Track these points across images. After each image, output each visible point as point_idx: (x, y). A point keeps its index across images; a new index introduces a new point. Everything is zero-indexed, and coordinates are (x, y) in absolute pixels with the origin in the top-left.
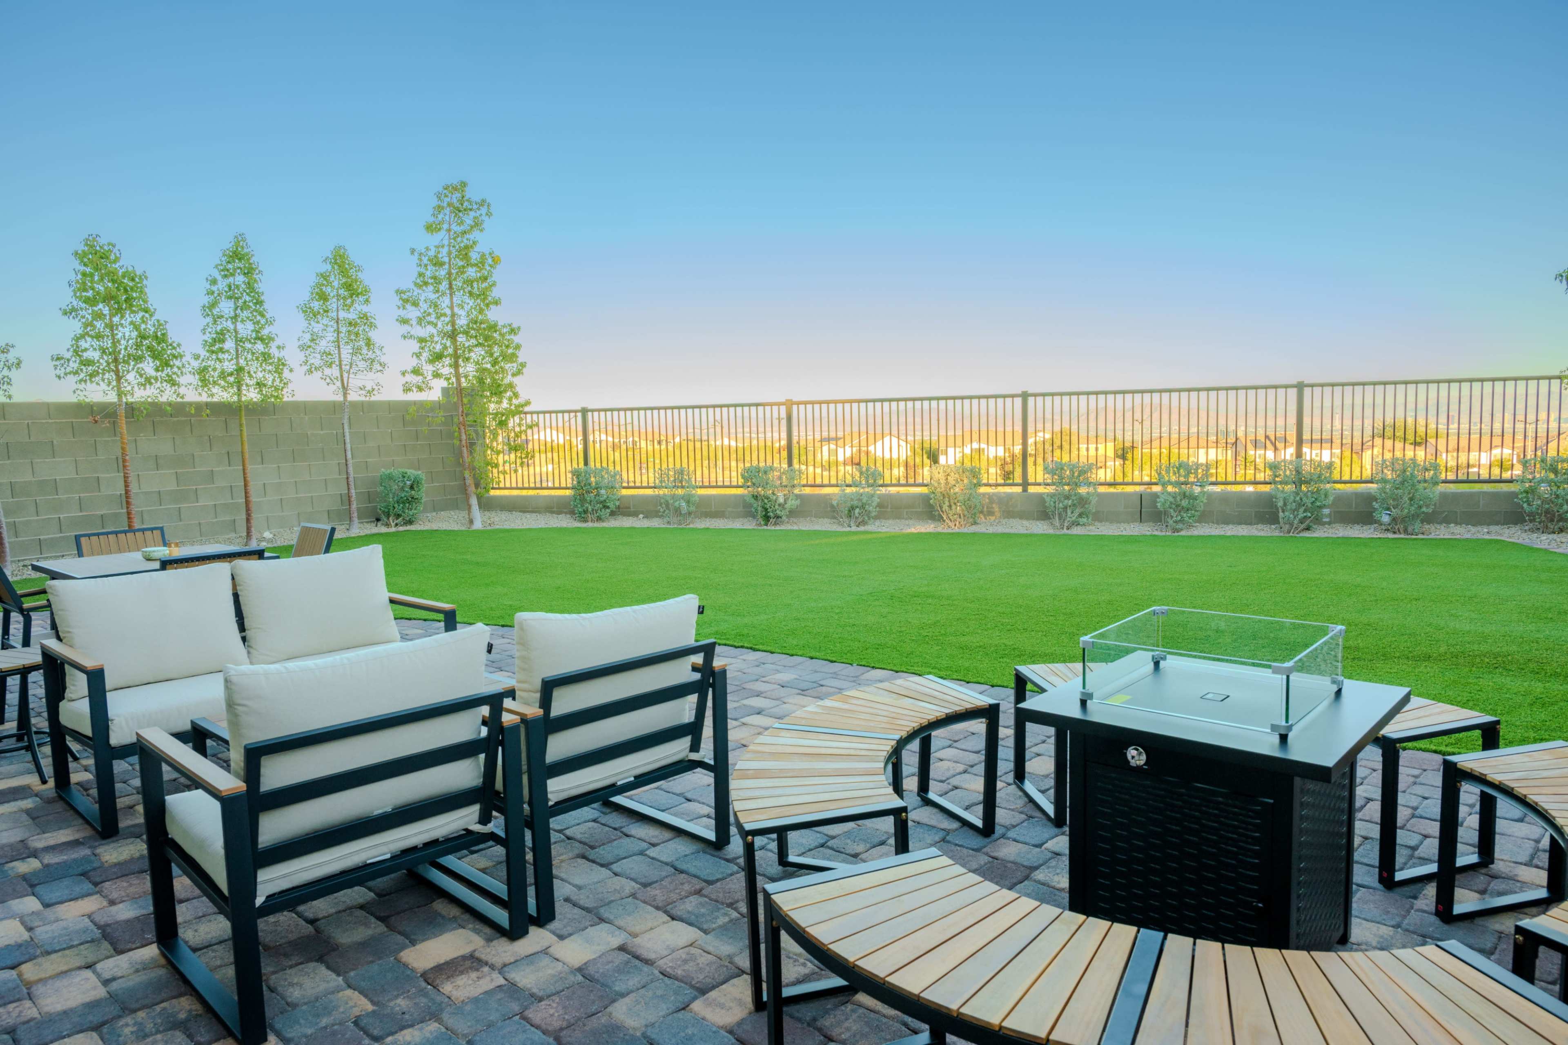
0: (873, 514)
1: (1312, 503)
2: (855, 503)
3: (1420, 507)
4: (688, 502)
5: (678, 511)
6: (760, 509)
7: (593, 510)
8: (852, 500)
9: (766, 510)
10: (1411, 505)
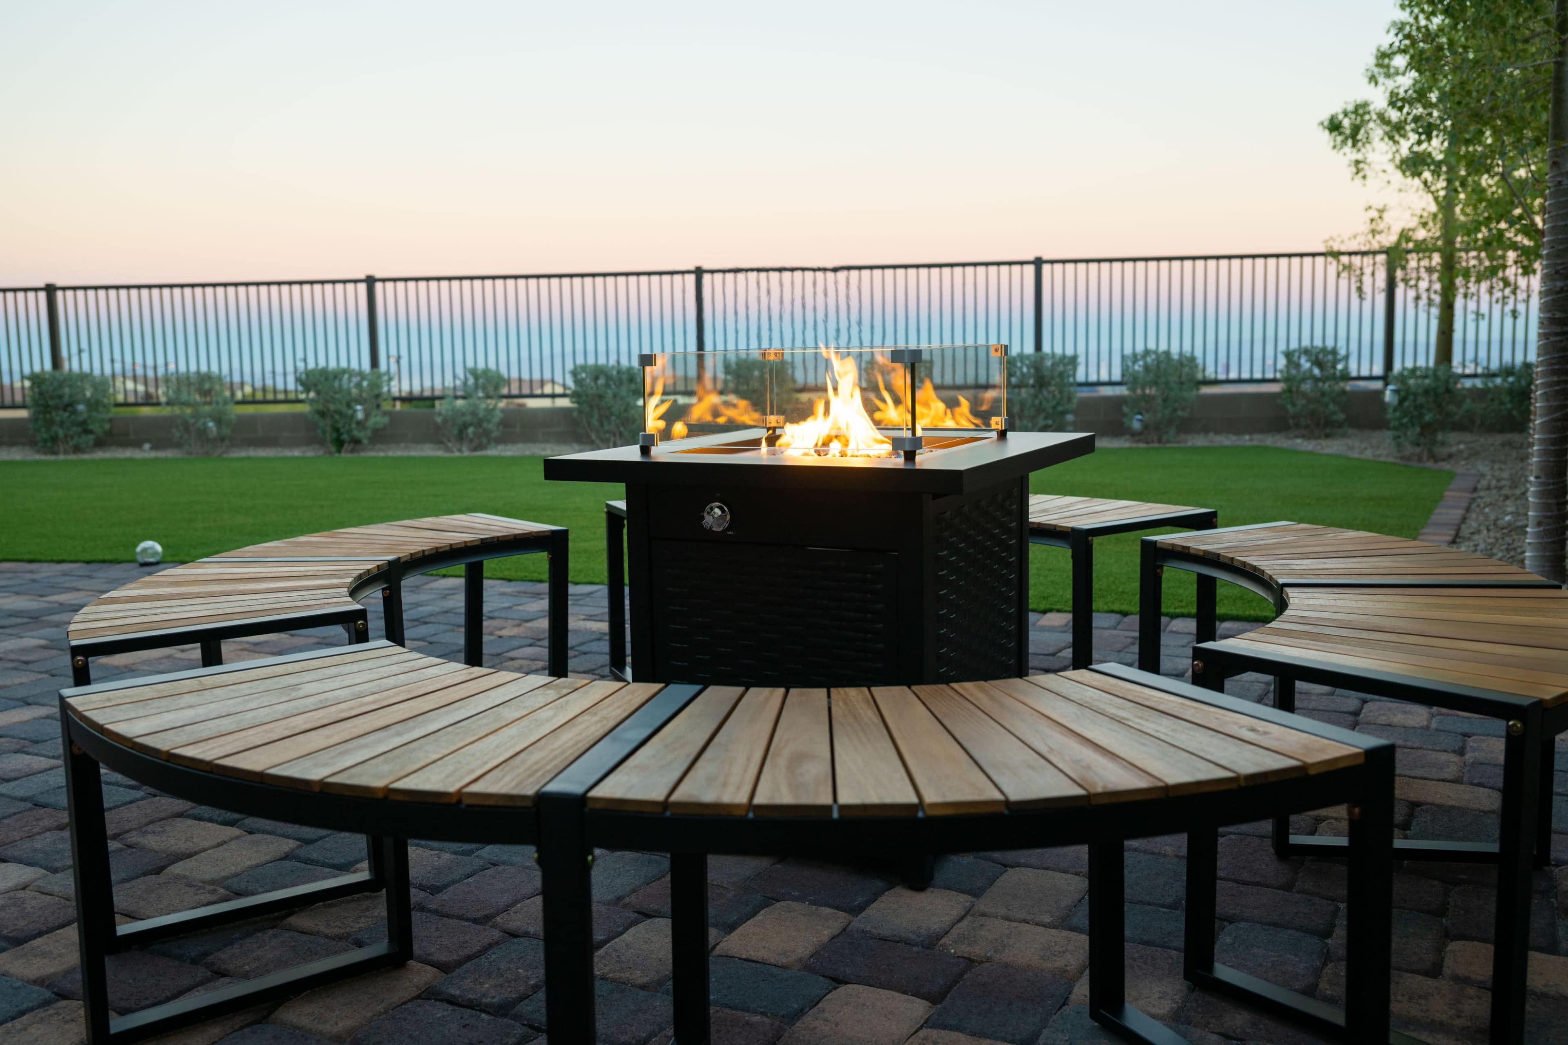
0: (495, 434)
1: (1054, 408)
2: (468, 418)
3: (1175, 410)
4: (219, 421)
5: (202, 435)
6: (328, 429)
7: (66, 436)
8: (463, 414)
9: (337, 430)
10: (1166, 408)
